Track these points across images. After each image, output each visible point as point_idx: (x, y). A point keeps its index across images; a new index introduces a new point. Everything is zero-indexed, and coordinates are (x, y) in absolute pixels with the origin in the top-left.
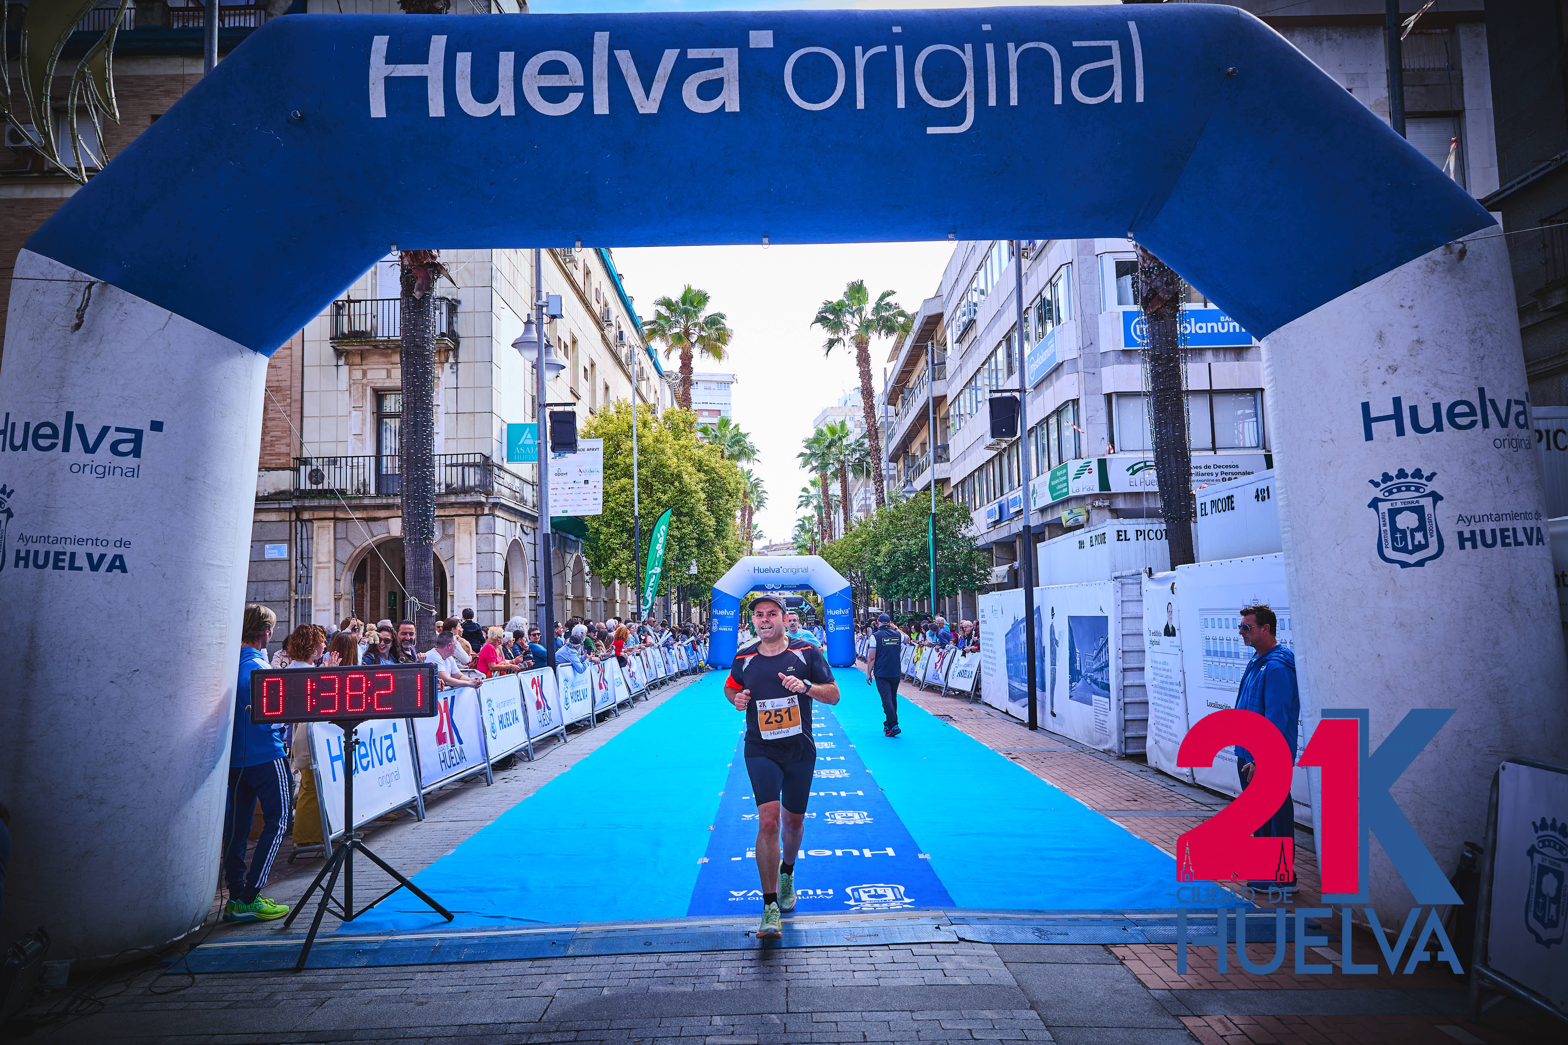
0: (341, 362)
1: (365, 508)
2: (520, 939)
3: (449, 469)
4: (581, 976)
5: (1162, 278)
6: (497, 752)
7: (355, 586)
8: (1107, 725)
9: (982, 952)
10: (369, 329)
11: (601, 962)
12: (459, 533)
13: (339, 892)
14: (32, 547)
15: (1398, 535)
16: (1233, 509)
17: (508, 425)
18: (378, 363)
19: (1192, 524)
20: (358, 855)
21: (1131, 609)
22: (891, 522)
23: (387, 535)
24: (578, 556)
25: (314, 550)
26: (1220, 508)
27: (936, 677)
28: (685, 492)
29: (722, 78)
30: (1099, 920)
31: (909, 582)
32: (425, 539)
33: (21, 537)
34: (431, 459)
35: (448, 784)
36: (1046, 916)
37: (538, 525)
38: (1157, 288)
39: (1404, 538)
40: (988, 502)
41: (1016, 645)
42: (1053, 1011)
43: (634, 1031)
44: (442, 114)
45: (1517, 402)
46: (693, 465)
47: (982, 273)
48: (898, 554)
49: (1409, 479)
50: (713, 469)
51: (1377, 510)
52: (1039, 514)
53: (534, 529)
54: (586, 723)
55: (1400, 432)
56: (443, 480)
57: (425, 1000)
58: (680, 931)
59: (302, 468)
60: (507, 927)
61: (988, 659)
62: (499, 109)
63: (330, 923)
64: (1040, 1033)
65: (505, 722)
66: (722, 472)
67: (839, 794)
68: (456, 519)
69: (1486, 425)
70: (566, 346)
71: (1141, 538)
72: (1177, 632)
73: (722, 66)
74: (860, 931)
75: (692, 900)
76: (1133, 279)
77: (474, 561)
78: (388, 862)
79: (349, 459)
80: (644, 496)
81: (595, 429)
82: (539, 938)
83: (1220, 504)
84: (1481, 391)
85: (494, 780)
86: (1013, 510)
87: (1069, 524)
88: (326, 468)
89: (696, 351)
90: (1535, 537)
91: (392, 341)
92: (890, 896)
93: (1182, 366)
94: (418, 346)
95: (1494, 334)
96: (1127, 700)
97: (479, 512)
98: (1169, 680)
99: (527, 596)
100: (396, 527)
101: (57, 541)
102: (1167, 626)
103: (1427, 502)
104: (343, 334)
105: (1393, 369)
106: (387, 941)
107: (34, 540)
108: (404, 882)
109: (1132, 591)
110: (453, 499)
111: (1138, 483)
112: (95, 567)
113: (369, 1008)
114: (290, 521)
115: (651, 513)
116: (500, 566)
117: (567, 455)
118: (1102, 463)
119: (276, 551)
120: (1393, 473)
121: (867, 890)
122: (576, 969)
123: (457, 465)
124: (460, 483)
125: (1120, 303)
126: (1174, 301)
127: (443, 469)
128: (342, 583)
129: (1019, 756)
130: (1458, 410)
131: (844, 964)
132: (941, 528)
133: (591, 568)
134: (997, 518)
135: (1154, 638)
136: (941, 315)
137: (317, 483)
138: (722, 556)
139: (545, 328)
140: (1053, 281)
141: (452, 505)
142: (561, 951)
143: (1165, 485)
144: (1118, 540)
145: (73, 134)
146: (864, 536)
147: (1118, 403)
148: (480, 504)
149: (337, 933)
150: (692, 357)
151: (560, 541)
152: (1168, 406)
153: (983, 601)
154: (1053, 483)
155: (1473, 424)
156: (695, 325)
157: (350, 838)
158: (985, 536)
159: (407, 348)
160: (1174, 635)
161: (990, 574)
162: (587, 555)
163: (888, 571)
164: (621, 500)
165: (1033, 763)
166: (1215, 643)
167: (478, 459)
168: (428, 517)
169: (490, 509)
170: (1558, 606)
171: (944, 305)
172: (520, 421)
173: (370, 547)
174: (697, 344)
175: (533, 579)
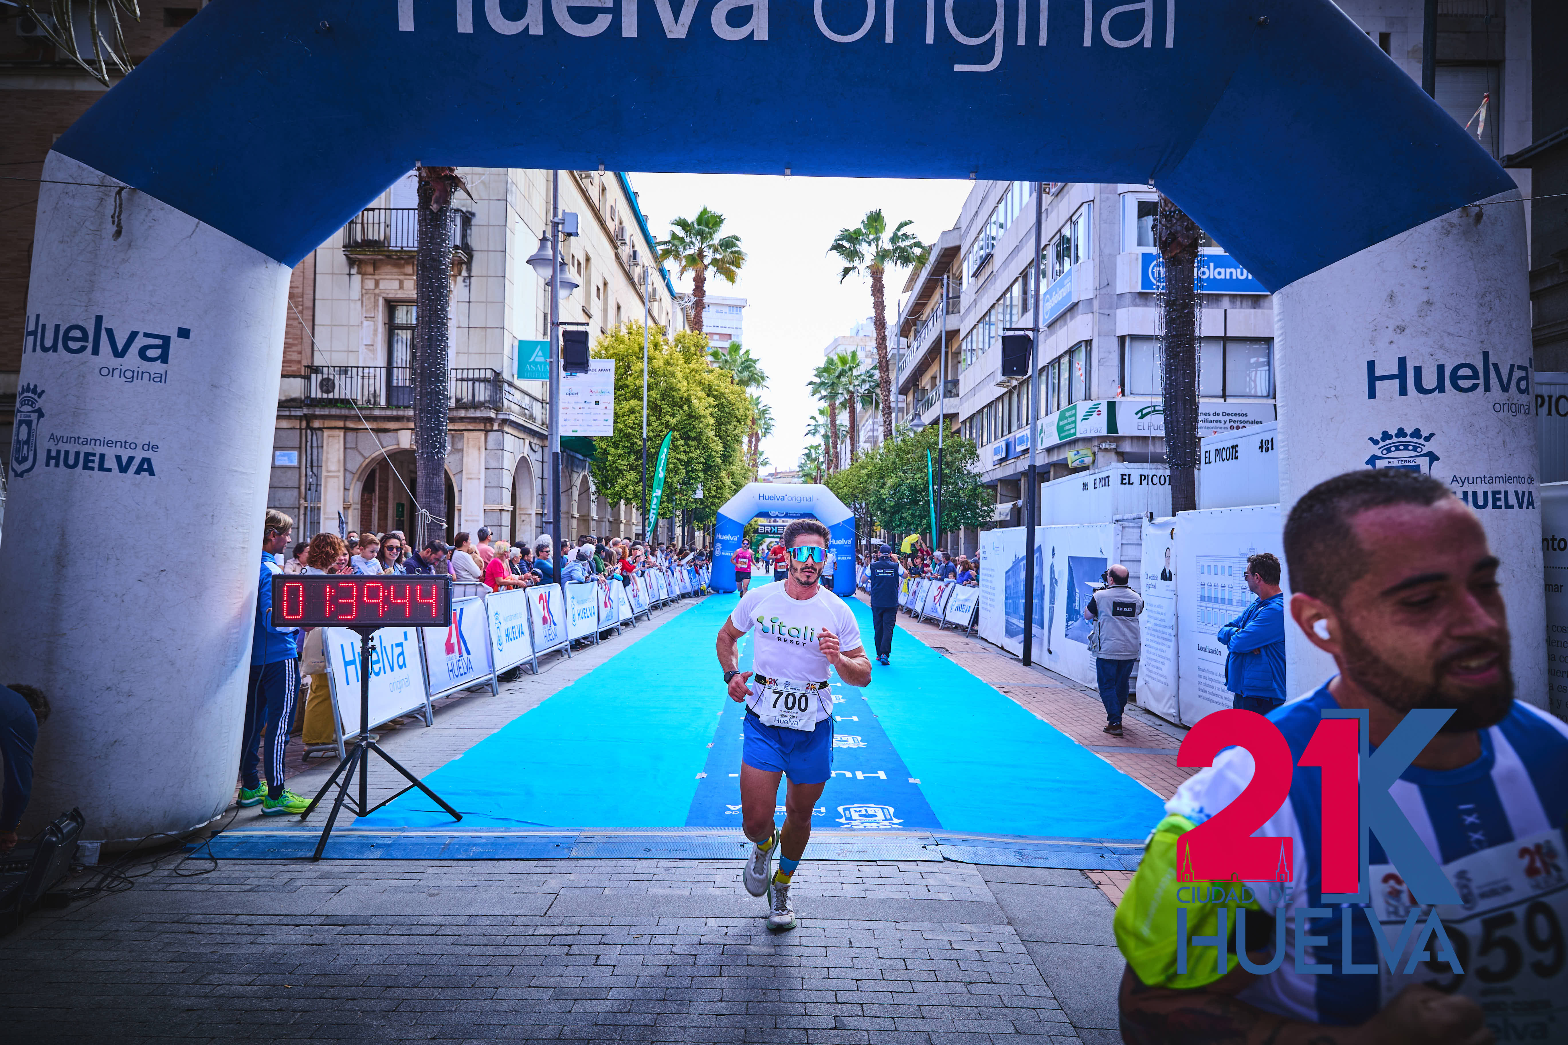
0: (354, 271)
1: (375, 419)
2: (526, 841)
3: (459, 383)
4: (584, 876)
5: (1183, 222)
6: (503, 664)
7: (362, 495)
9: (965, 871)
10: (382, 238)
11: (603, 865)
12: (468, 447)
13: (354, 789)
14: (63, 447)
16: (1236, 458)
17: (520, 341)
18: (391, 274)
19: (1196, 471)
20: (372, 755)
21: (1131, 552)
22: (898, 455)
23: (396, 447)
24: (585, 476)
25: (324, 459)
26: (1224, 457)
27: (935, 610)
28: (693, 417)
29: (752, 6)
30: (1079, 847)
31: (913, 515)
32: (437, 453)
33: (52, 437)
34: (444, 374)
35: (455, 693)
36: (1028, 841)
37: (547, 443)
38: (1177, 232)
40: (995, 440)
41: (1016, 583)
42: (1029, 927)
43: (633, 928)
44: (469, 29)
45: (1520, 368)
46: (703, 389)
47: (1002, 206)
48: (904, 487)
49: (1408, 439)
50: (723, 394)
52: (1045, 454)
53: (542, 447)
54: (590, 639)
55: (1403, 391)
56: (453, 394)
57: (436, 892)
58: (678, 840)
59: (313, 376)
60: (513, 829)
61: (986, 595)
62: (527, 28)
63: (346, 818)
64: (1015, 946)
65: (511, 636)
66: (732, 397)
68: (466, 433)
69: (1487, 389)
70: (579, 264)
71: (1144, 482)
72: (1173, 576)
74: (849, 847)
75: (690, 812)
76: (1154, 220)
77: (482, 476)
78: (401, 764)
79: (360, 370)
80: (653, 418)
81: (606, 349)
82: (544, 840)
83: (1224, 453)
84: (1486, 355)
85: (499, 691)
86: (1019, 448)
87: (1075, 465)
88: (337, 377)
89: (709, 274)
90: (1525, 501)
91: (406, 251)
92: (880, 816)
93: (1196, 311)
94: (434, 260)
95: (1504, 299)
97: (489, 428)
98: (1163, 623)
99: (533, 513)
100: (406, 439)
101: (86, 442)
102: (1165, 570)
103: (1423, 462)
104: (356, 242)
105: (1401, 329)
106: (399, 837)
107: (65, 440)
108: (416, 782)
109: (1132, 534)
110: (462, 413)
111: (1147, 427)
112: (123, 469)
113: (384, 896)
114: (301, 429)
115: (659, 436)
116: (508, 482)
117: (578, 375)
118: (1111, 406)
119: (286, 458)
120: (1393, 432)
121: (858, 809)
122: (578, 870)
123: (468, 380)
124: (470, 397)
125: (1140, 244)
126: (1194, 245)
127: (453, 383)
128: (351, 492)
129: (1012, 690)
130: (1461, 373)
131: (834, 876)
132: (947, 463)
133: (597, 488)
134: (1004, 455)
135: (1150, 582)
136: (958, 248)
137: (328, 392)
138: (728, 481)
139: (560, 246)
140: (1074, 219)
141: (462, 419)
142: (565, 853)
143: (1172, 431)
144: (1122, 483)
145: (93, 30)
146: (870, 468)
147: (1131, 346)
148: (490, 420)
149: (351, 827)
150: (705, 279)
151: (568, 459)
152: (1179, 352)
153: (986, 538)
154: (1061, 423)
155: (1475, 387)
156: (710, 247)
157: (365, 739)
158: (990, 473)
159: (423, 261)
160: (1171, 580)
161: (993, 511)
162: (594, 475)
163: (892, 504)
164: (630, 422)
165: (1025, 698)
166: (1210, 589)
167: (489, 374)
168: (440, 431)
169: (499, 425)
170: (1543, 569)
171: (962, 237)
172: (532, 338)
173: (380, 458)
174: (710, 266)
175: (540, 497)
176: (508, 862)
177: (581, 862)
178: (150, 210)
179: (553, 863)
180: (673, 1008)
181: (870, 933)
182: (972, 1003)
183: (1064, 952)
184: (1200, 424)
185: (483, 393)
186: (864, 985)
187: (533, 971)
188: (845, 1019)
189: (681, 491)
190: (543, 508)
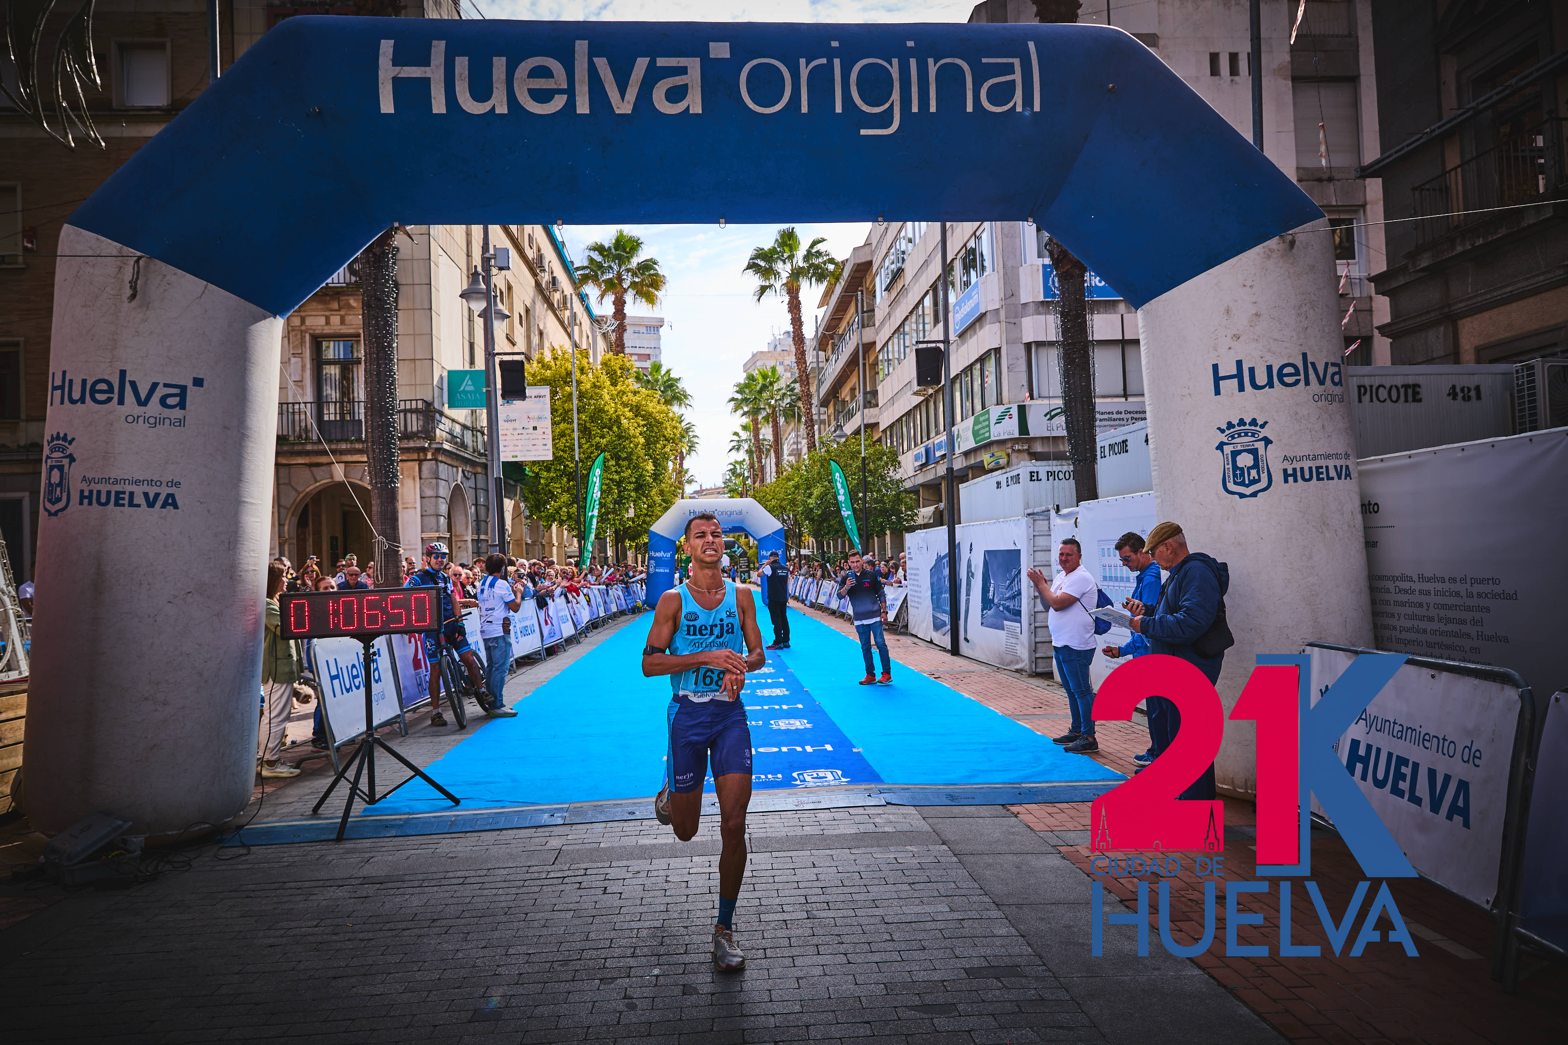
1: (307, 453)
4: (579, 836)
7: (297, 530)
8: (1018, 647)
9: (905, 811)
11: (594, 827)
12: (402, 478)
13: (364, 783)
14: (95, 487)
15: (1238, 472)
16: (1127, 451)
17: (449, 372)
18: (319, 310)
19: (1094, 466)
20: (378, 750)
21: (1041, 542)
22: (822, 466)
23: (330, 480)
24: (516, 501)
26: (1116, 451)
28: (623, 437)
29: (687, 85)
32: (390, 482)
33: (84, 479)
34: (393, 405)
36: (958, 787)
37: (479, 470)
39: (1242, 474)
40: (915, 446)
41: (941, 579)
42: (960, 845)
43: (631, 868)
44: (444, 111)
45: (1333, 365)
46: (630, 411)
48: (829, 496)
49: (1247, 427)
50: (650, 414)
51: (1223, 452)
52: (962, 458)
53: (475, 474)
55: (1241, 388)
57: (454, 856)
61: (914, 594)
62: (493, 108)
63: (359, 806)
64: (949, 858)
66: (659, 417)
67: (781, 708)
69: (1307, 383)
70: (501, 293)
71: (1051, 478)
73: (686, 73)
74: (806, 801)
77: (418, 505)
79: (289, 406)
80: (583, 441)
81: (534, 375)
82: (539, 813)
83: (1116, 448)
84: (1305, 355)
86: (938, 454)
87: (991, 466)
89: (629, 297)
90: (1344, 473)
92: (830, 777)
93: (1088, 316)
95: (1316, 309)
96: (1037, 625)
97: (422, 457)
99: (469, 538)
100: (337, 473)
101: (116, 482)
103: (1260, 445)
105: (1237, 337)
106: (408, 819)
107: (96, 481)
108: (418, 772)
109: (1042, 526)
111: (1055, 428)
112: (151, 505)
115: (590, 457)
116: (443, 509)
117: (516, 402)
118: (1022, 410)
120: (1235, 422)
122: (574, 832)
123: (399, 411)
124: (402, 429)
125: (1039, 256)
128: (285, 527)
129: (941, 676)
130: (1286, 370)
131: (794, 822)
132: (870, 471)
133: (531, 512)
134: (924, 461)
136: (870, 264)
138: (658, 499)
140: (978, 233)
142: (559, 822)
143: (1073, 430)
144: (1031, 480)
146: (796, 479)
147: (1037, 352)
148: (424, 450)
149: (362, 815)
150: (625, 303)
152: (1076, 358)
153: (911, 540)
154: (976, 428)
155: (1297, 382)
156: (628, 270)
157: (372, 735)
158: (912, 479)
161: (916, 514)
162: (526, 500)
163: (820, 512)
164: (561, 445)
165: (954, 681)
166: (1110, 570)
167: (420, 405)
168: (393, 462)
169: (433, 454)
170: (1362, 528)
171: (873, 253)
172: (460, 368)
173: (314, 492)
174: (630, 290)
175: (474, 523)
176: (510, 832)
177: (574, 827)
178: (164, 276)
179: (551, 829)
180: (676, 915)
181: (829, 858)
182: (916, 895)
183: (989, 860)
184: (1098, 423)
185: (415, 424)
186: (829, 891)
187: (554, 901)
188: (815, 912)
189: (614, 512)
190: (478, 534)
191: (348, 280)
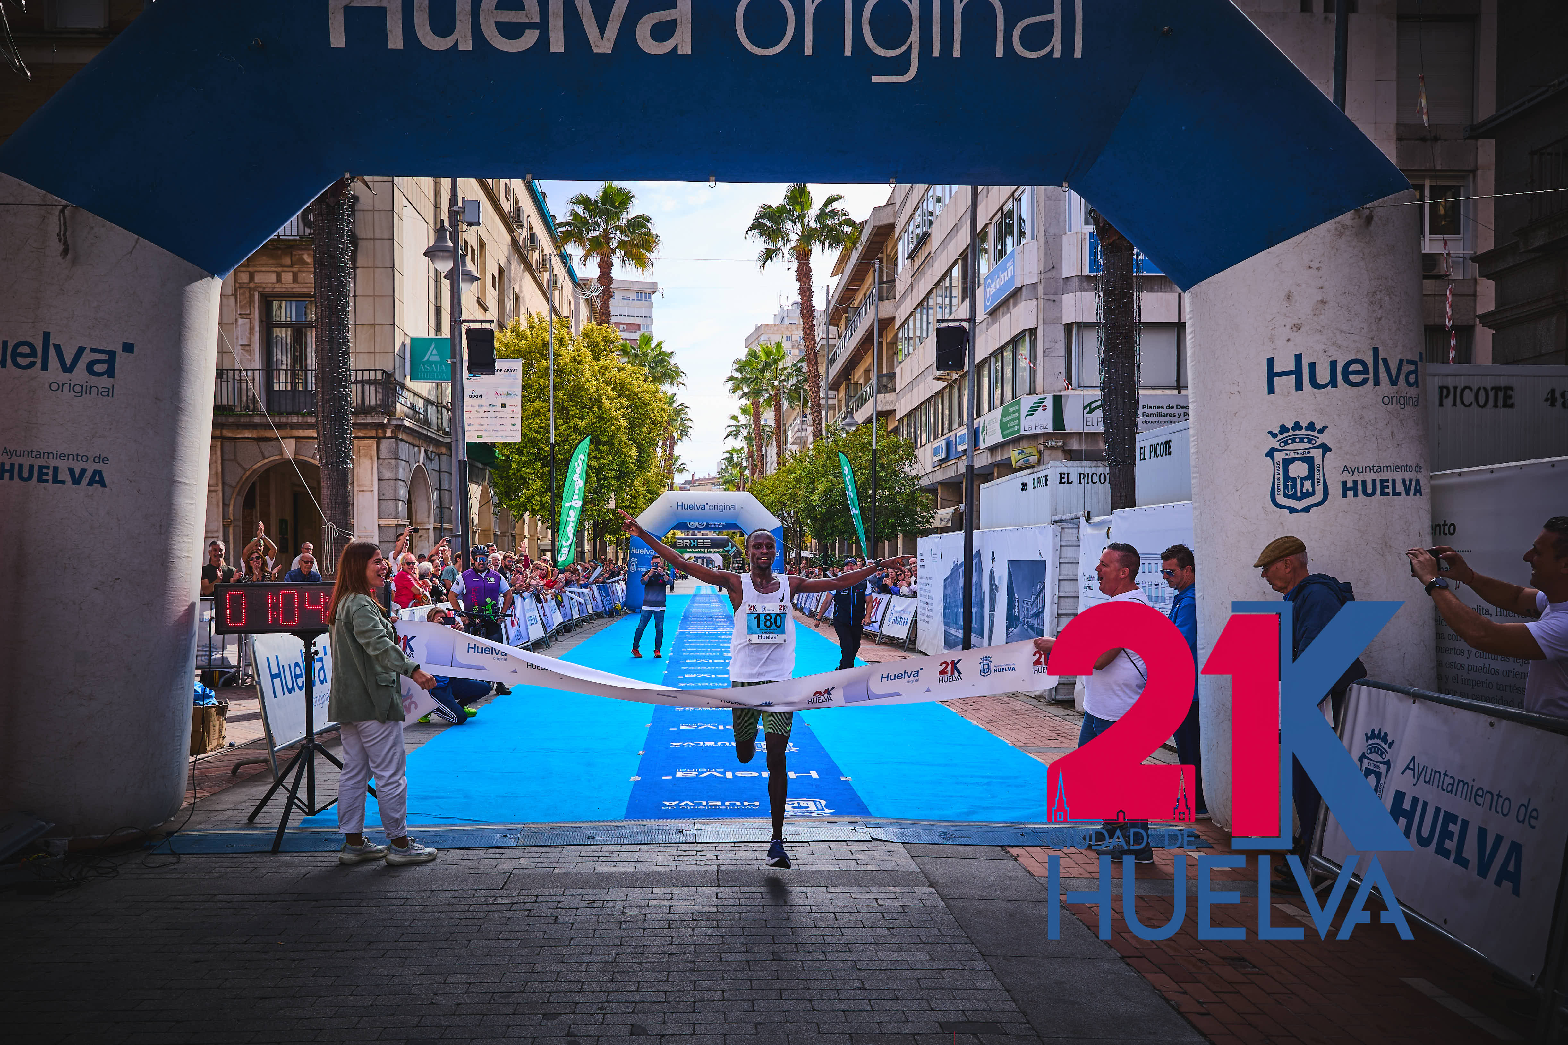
1: (255, 426)
4: (532, 860)
7: (244, 511)
9: (892, 849)
11: (549, 850)
12: (359, 457)
16: (1170, 454)
17: (412, 339)
19: (1132, 468)
21: (1069, 553)
22: (829, 457)
23: (278, 457)
24: (486, 487)
26: (1158, 452)
28: (604, 419)
29: (675, 20)
32: (343, 463)
34: (346, 378)
36: (953, 824)
37: (444, 450)
40: (935, 439)
41: (955, 591)
42: (950, 887)
43: (585, 896)
44: (400, 46)
46: (614, 388)
48: (835, 493)
50: (636, 393)
52: (988, 453)
53: (439, 455)
58: (620, 828)
61: (925, 605)
62: (456, 43)
63: (298, 817)
64: (936, 902)
66: (646, 397)
68: (356, 441)
70: (473, 251)
71: (1084, 481)
73: (674, 8)
75: (629, 807)
77: (375, 488)
79: (237, 373)
80: (560, 421)
82: (490, 833)
83: (1158, 449)
86: (960, 448)
87: (1019, 464)
89: (617, 259)
90: (1413, 488)
91: (283, 240)
95: (1393, 297)
97: (381, 435)
99: (431, 527)
100: (289, 449)
101: (39, 455)
105: (1297, 327)
109: (1070, 535)
111: (1095, 423)
112: (76, 481)
115: (568, 440)
116: (403, 494)
117: (484, 376)
118: (1057, 401)
122: (527, 855)
123: (356, 382)
124: (359, 402)
128: (231, 508)
132: (882, 465)
133: (500, 499)
134: (944, 455)
135: (1088, 583)
136: (892, 227)
138: (643, 490)
140: (1016, 196)
142: (512, 842)
143: (1112, 426)
144: (1061, 482)
146: (799, 472)
147: (1077, 334)
148: (382, 426)
150: (612, 265)
152: (1118, 344)
153: (925, 544)
154: (1005, 420)
156: (616, 228)
157: (310, 741)
158: (930, 475)
161: (933, 516)
162: (495, 485)
164: (535, 426)
167: (379, 376)
168: (345, 439)
169: (392, 432)
171: (895, 214)
172: (424, 334)
173: (261, 470)
174: (618, 250)
175: (437, 510)
176: (458, 851)
177: (528, 849)
178: (91, 227)
179: (502, 850)
181: (803, 896)
183: (980, 905)
184: (1140, 417)
185: (373, 397)
189: (593, 502)
190: (441, 522)
191: (301, 233)
